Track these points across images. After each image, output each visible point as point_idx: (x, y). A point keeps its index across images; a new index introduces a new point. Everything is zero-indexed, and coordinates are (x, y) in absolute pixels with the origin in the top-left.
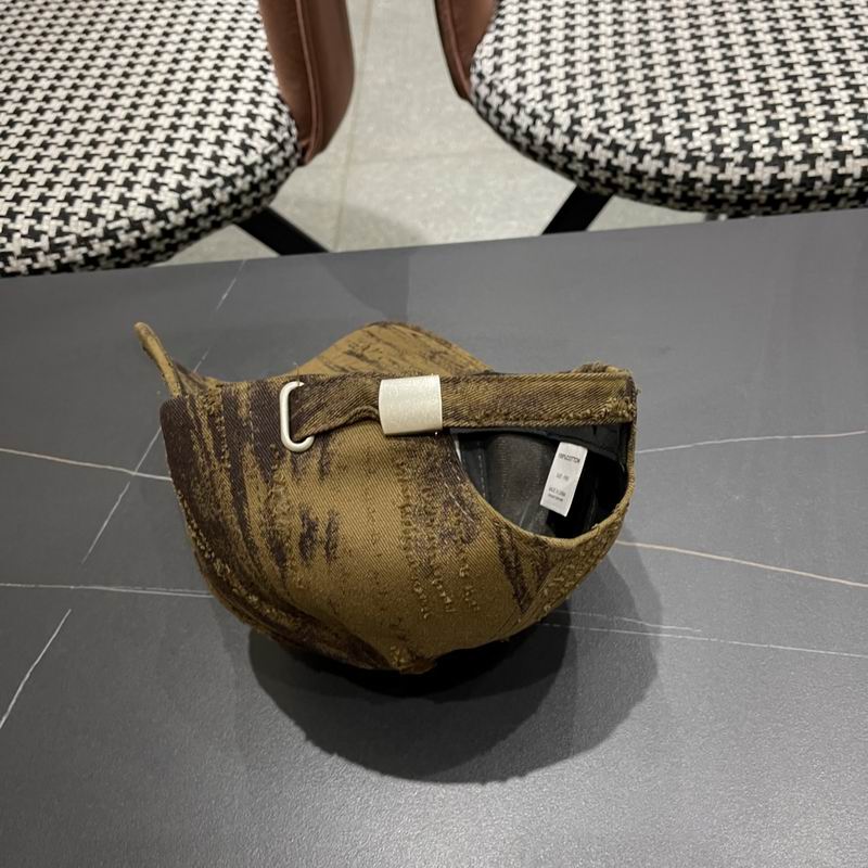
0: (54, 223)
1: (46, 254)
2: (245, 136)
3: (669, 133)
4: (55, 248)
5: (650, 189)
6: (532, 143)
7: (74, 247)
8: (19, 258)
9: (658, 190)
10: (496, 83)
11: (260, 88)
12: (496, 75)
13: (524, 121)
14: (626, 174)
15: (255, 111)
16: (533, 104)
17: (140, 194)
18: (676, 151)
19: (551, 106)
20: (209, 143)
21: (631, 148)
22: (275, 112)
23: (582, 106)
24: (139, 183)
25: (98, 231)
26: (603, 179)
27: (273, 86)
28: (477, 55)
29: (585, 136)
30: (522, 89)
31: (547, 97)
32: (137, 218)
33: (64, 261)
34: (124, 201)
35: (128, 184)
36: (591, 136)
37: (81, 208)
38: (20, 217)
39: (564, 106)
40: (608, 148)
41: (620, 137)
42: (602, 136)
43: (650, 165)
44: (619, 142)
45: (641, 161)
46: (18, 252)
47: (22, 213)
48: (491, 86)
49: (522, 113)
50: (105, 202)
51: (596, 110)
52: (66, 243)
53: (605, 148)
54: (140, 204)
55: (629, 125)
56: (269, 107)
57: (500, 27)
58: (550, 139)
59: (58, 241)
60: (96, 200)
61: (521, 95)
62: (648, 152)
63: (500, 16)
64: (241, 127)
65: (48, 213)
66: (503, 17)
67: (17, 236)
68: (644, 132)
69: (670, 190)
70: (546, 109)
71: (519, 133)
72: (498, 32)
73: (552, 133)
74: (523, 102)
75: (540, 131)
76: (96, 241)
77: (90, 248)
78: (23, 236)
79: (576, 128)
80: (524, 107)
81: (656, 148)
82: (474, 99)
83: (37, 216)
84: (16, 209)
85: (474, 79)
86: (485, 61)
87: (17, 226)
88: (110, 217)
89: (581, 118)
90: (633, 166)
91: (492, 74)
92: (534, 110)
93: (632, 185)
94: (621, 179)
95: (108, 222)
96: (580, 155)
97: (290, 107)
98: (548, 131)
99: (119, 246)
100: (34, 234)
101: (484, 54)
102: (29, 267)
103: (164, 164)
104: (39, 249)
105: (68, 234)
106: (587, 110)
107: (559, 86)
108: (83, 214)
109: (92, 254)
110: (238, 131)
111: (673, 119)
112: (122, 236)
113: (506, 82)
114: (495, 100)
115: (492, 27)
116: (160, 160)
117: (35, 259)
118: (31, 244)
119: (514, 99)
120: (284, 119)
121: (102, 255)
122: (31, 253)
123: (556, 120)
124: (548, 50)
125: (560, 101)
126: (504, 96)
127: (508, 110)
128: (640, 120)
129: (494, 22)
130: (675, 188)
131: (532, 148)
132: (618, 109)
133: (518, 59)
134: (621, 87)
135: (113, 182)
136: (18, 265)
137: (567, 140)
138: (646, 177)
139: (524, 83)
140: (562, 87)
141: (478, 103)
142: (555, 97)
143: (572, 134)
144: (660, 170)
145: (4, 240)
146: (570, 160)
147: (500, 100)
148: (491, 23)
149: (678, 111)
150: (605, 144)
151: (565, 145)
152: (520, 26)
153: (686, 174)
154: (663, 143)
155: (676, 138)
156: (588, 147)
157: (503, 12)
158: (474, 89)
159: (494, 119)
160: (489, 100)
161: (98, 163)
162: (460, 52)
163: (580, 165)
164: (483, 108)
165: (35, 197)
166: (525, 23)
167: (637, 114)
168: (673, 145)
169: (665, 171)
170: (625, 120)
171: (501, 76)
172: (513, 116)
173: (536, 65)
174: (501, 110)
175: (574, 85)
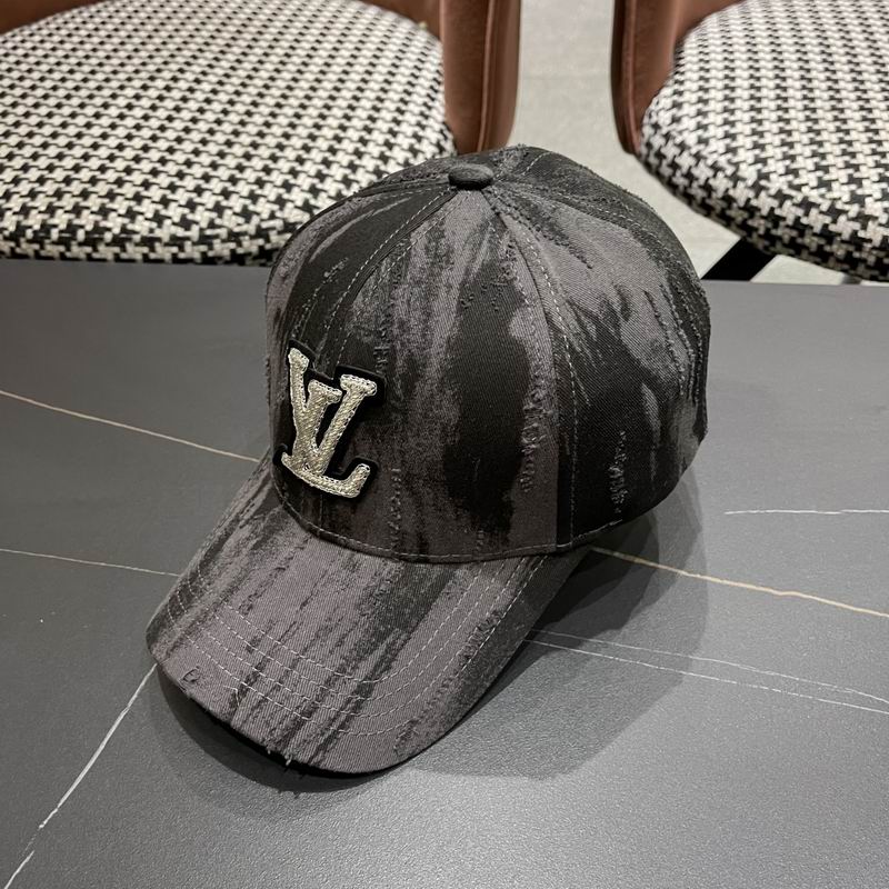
0: (208, 214)
1: (194, 244)
2: (409, 155)
3: (870, 196)
4: (205, 239)
5: (841, 253)
6: (710, 196)
7: (223, 241)
8: (166, 245)
9: (849, 254)
10: (674, 133)
11: (427, 113)
12: (674, 125)
13: (702, 172)
14: (815, 234)
15: (421, 133)
16: (715, 156)
17: (298, 197)
18: (876, 214)
19: (735, 160)
20: (373, 157)
21: (825, 206)
22: (441, 137)
23: (770, 161)
24: (299, 186)
25: (251, 228)
26: (786, 238)
27: (439, 113)
28: (652, 107)
29: (773, 192)
30: (703, 141)
31: (731, 150)
32: (292, 220)
33: (211, 254)
34: (281, 202)
35: (287, 186)
36: (780, 191)
37: (236, 203)
38: (173, 205)
39: (751, 160)
40: (798, 205)
41: (814, 196)
42: (793, 193)
43: (844, 227)
44: (812, 200)
45: (835, 222)
46: (166, 239)
47: (175, 201)
48: (667, 137)
49: (701, 164)
50: (262, 200)
51: (787, 167)
52: (217, 236)
53: (794, 205)
54: (296, 207)
55: (825, 184)
56: (434, 131)
57: (682, 83)
58: (731, 192)
59: (209, 232)
60: (253, 197)
61: (702, 147)
62: (845, 212)
63: (677, 73)
64: (406, 146)
65: (203, 205)
66: (683, 73)
67: (167, 222)
68: (842, 192)
69: (864, 255)
70: (729, 162)
71: (695, 185)
72: (676, 87)
73: (735, 186)
74: (704, 153)
75: (721, 184)
76: (247, 238)
77: (239, 244)
78: (174, 224)
79: (763, 183)
80: (705, 158)
81: (854, 210)
82: (644, 150)
83: (191, 206)
84: (171, 196)
85: (647, 130)
86: (662, 113)
87: (169, 213)
88: (265, 215)
89: (769, 173)
90: (826, 226)
91: (670, 125)
92: (716, 162)
93: (820, 247)
94: (808, 240)
95: (262, 220)
96: (765, 212)
97: (454, 135)
98: (731, 184)
99: (268, 246)
100: (185, 223)
101: (660, 106)
102: (174, 255)
103: (325, 171)
104: (188, 238)
105: (220, 227)
106: (776, 167)
107: (744, 141)
108: (238, 209)
109: (240, 251)
110: (403, 149)
111: (874, 182)
112: (274, 237)
113: (686, 134)
114: (670, 151)
115: (671, 82)
116: (322, 167)
117: (182, 249)
118: (180, 232)
119: (694, 151)
120: (448, 146)
121: (249, 254)
122: (178, 242)
123: (740, 174)
124: (732, 107)
125: (746, 156)
126: (683, 147)
127: (686, 161)
128: (837, 180)
129: (672, 77)
130: (870, 253)
131: (708, 201)
132: (812, 167)
133: (700, 113)
134: (815, 147)
135: (271, 182)
136: (163, 252)
137: (751, 194)
138: (838, 239)
139: (706, 135)
140: (748, 142)
141: (648, 155)
142: (741, 151)
143: (758, 188)
144: (855, 232)
145: (154, 225)
146: (752, 216)
147: (677, 151)
148: (668, 78)
149: (880, 174)
150: (795, 201)
151: (749, 200)
152: (702, 83)
153: (885, 238)
154: (862, 205)
155: (877, 200)
156: (775, 203)
157: (681, 69)
158: (645, 140)
159: (666, 171)
160: (663, 151)
161: (257, 163)
162: (635, 102)
163: (762, 222)
164: (653, 160)
165: (191, 188)
166: (707, 80)
167: (833, 174)
168: (873, 207)
169: (861, 234)
170: (820, 178)
171: (681, 127)
172: (690, 167)
173: (719, 120)
174: (677, 160)
175: (762, 141)
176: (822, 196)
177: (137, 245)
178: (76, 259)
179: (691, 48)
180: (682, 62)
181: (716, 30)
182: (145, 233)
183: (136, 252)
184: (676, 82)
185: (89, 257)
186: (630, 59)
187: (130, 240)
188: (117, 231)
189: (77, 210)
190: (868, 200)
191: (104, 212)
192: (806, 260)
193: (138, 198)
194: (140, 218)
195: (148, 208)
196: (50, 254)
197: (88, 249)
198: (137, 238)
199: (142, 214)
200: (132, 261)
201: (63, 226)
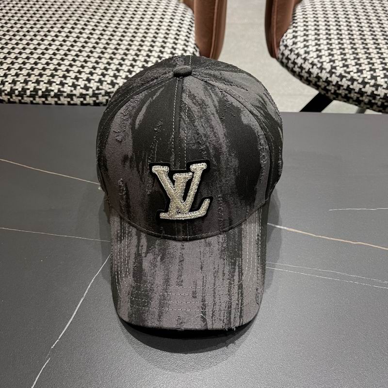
0: (96, 84)
3: (379, 76)
4: (95, 95)
5: (366, 100)
6: (310, 76)
7: (103, 96)
8: (78, 97)
9: (370, 101)
10: (294, 49)
11: (188, 40)
12: (294, 46)
13: (307, 66)
14: (356, 93)
15: (186, 49)
16: (312, 59)
18: (382, 84)
19: (321, 61)
21: (360, 80)
22: (194, 50)
23: (336, 61)
25: (115, 90)
26: (343, 94)
27: (193, 40)
28: (284, 37)
29: (338, 74)
30: (307, 52)
31: (319, 57)
33: (97, 101)
35: (130, 72)
36: (341, 74)
37: (108, 79)
38: (80, 80)
39: (328, 61)
40: (349, 80)
41: (355, 76)
42: (347, 75)
43: (368, 89)
44: (355, 78)
45: (364, 87)
46: (78, 95)
47: (81, 78)
48: (291, 50)
49: (306, 62)
50: (119, 78)
51: (344, 64)
52: (100, 94)
53: (347, 80)
55: (360, 71)
56: (191, 48)
57: (296, 27)
58: (320, 75)
59: (96, 92)
60: (115, 77)
61: (306, 55)
62: (369, 83)
63: (294, 23)
65: (93, 80)
66: (296, 23)
67: (78, 87)
68: (367, 75)
69: (376, 101)
70: (319, 61)
71: (304, 71)
72: (294, 29)
73: (321, 72)
74: (308, 58)
75: (315, 71)
76: (113, 94)
77: (110, 97)
78: (81, 88)
79: (333, 70)
80: (308, 60)
81: (372, 82)
82: (280, 56)
83: (89, 80)
84: (79, 76)
85: (282, 48)
86: (288, 40)
87: (79, 83)
89: (336, 66)
90: (360, 89)
91: (292, 45)
92: (313, 62)
93: (358, 98)
94: (353, 95)
96: (334, 83)
97: (199, 49)
98: (319, 71)
100: (86, 88)
101: (288, 37)
102: (82, 102)
103: (146, 65)
104: (87, 95)
105: (102, 89)
106: (339, 63)
108: (109, 82)
111: (381, 70)
113: (299, 49)
114: (293, 57)
115: (292, 27)
116: (144, 63)
117: (85, 99)
118: (84, 92)
119: (303, 57)
120: (197, 54)
122: (84, 96)
123: (323, 67)
124: (319, 38)
125: (326, 59)
126: (298, 55)
127: (299, 61)
128: (365, 69)
129: (292, 25)
130: (379, 100)
131: (309, 78)
132: (354, 64)
133: (305, 40)
134: (355, 55)
135: (123, 70)
136: (76, 100)
137: (328, 75)
138: (366, 94)
139: (308, 50)
140: (327, 53)
141: (282, 58)
142: (323, 57)
143: (331, 73)
144: (373, 92)
145: (73, 89)
146: (328, 85)
147: (296, 57)
148: (290, 25)
149: (383, 67)
150: (347, 78)
151: (327, 78)
152: (305, 27)
153: (386, 94)
154: (376, 80)
155: (382, 78)
156: (339, 79)
157: (296, 21)
158: (281, 52)
159: (290, 65)
160: (289, 57)
161: (116, 61)
162: (276, 35)
163: (333, 87)
164: (285, 61)
165: (88, 72)
166: (307, 26)
167: (363, 67)
168: (381, 81)
169: (376, 92)
170: (358, 69)
171: (297, 46)
172: (302, 64)
173: (314, 43)
174: (296, 61)
175: (332, 53)
176: (359, 76)
177: (65, 97)
178: (38, 104)
179: (299, 12)
180: (296, 18)
181: (309, 4)
182: (69, 92)
183: (65, 101)
184: (294, 27)
185: (44, 103)
186: (275, 17)
187: (62, 95)
188: (56, 91)
189: (38, 82)
190: (378, 78)
191: (50, 83)
192: (351, 104)
193: (65, 77)
194: (66, 85)
195: (69, 81)
196: (26, 101)
197: (43, 99)
198: (65, 94)
199: (67, 84)
200: (63, 104)
201: (32, 89)
